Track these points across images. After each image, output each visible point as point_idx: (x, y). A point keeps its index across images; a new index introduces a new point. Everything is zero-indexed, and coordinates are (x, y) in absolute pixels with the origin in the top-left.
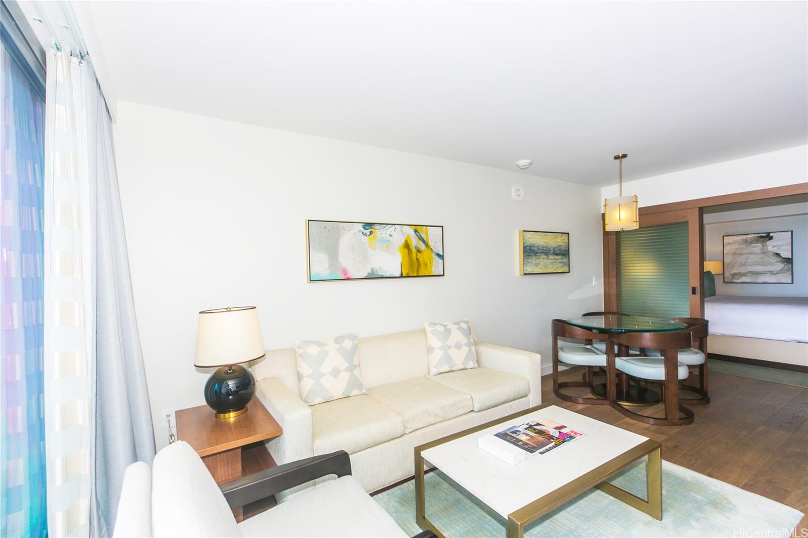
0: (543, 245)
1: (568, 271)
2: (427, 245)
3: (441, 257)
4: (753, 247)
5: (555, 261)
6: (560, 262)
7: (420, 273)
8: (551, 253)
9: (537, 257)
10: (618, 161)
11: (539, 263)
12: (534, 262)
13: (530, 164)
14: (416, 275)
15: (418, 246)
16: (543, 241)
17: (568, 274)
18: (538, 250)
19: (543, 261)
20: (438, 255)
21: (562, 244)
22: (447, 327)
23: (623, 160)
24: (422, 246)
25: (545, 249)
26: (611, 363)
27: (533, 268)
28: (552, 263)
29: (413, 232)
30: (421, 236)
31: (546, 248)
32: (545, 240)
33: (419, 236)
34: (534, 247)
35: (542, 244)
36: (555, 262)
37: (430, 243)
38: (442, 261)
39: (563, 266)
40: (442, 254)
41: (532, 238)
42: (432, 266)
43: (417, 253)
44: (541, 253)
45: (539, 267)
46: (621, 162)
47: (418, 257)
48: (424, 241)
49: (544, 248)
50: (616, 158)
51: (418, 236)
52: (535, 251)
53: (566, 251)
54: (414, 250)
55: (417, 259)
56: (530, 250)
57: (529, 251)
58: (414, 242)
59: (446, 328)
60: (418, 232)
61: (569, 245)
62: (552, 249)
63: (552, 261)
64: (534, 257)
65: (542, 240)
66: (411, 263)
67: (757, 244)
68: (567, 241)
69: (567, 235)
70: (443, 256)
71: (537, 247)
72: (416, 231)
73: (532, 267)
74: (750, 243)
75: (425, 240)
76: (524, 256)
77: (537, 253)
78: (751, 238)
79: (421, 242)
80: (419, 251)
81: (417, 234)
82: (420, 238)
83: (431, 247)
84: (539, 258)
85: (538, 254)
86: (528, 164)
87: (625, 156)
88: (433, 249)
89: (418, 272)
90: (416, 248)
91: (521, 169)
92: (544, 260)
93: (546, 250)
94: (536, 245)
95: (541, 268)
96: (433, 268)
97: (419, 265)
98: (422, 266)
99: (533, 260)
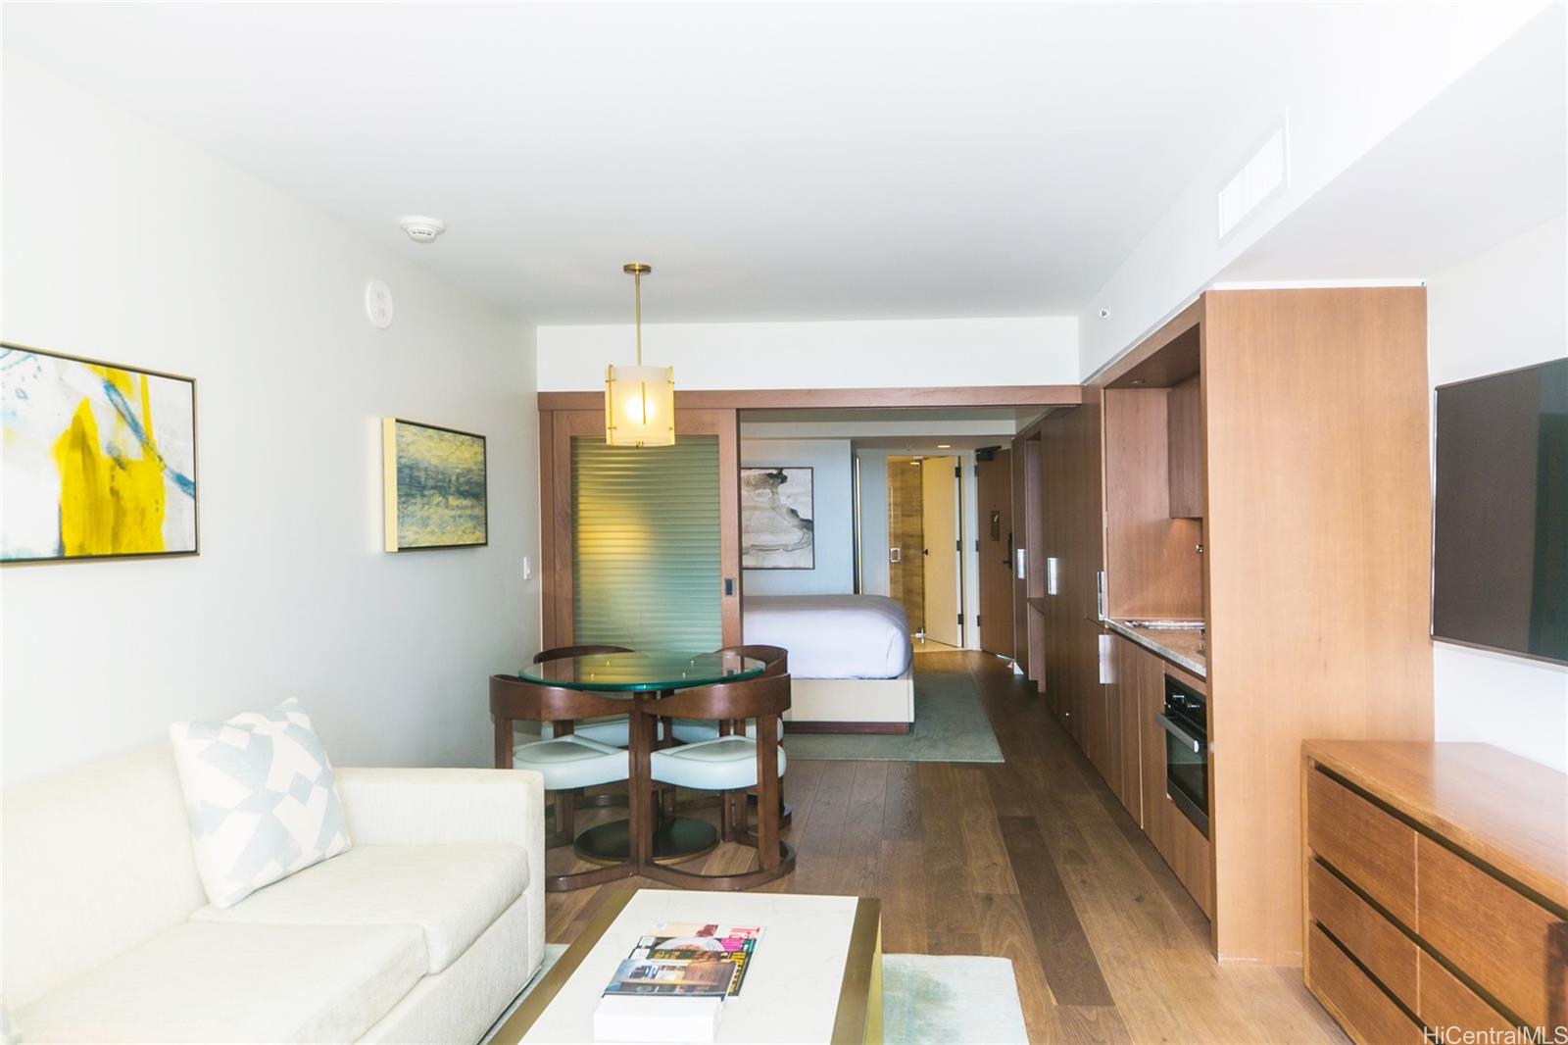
0: (436, 467)
1: (484, 542)
2: (145, 441)
3: (189, 486)
4: (759, 495)
5: (459, 512)
6: (470, 516)
7: (125, 542)
8: (453, 490)
9: (425, 499)
10: (632, 277)
11: (429, 518)
12: (419, 514)
13: (440, 233)
14: (109, 552)
15: (118, 444)
16: (439, 456)
17: (484, 548)
18: (426, 478)
19: (436, 512)
20: (181, 481)
21: (473, 467)
22: (254, 731)
23: (644, 277)
24: (131, 448)
25: (440, 477)
26: (640, 768)
27: (417, 533)
28: (454, 517)
29: (100, 389)
30: (127, 409)
31: (443, 474)
32: (441, 454)
33: (121, 407)
34: (418, 469)
35: (435, 461)
36: (460, 517)
37: (157, 436)
38: (193, 501)
39: (475, 527)
40: (193, 480)
41: (413, 443)
42: (160, 518)
43: (113, 469)
44: (432, 488)
45: (428, 529)
46: (638, 282)
47: (118, 485)
48: (135, 427)
49: (438, 473)
50: (628, 269)
51: (116, 406)
52: (420, 483)
53: (478, 484)
54: (103, 457)
55: (114, 492)
56: (411, 477)
57: (408, 480)
58: (107, 430)
59: (253, 736)
60: (120, 395)
61: (485, 471)
62: (454, 478)
63: (453, 513)
64: (418, 500)
65: (435, 452)
66: (94, 507)
67: (765, 488)
68: (482, 458)
69: (482, 440)
70: (195, 484)
71: (426, 469)
72: (110, 387)
73: (415, 528)
74: (755, 486)
75: (141, 422)
76: (399, 496)
77: (424, 487)
78: (755, 477)
79: (128, 431)
80: (119, 463)
81: (115, 396)
82: (123, 416)
83: (160, 452)
84: (428, 504)
85: (426, 493)
86: (433, 231)
87: (646, 269)
88: (164, 457)
89: (116, 537)
90: (110, 449)
91: (413, 239)
92: (439, 510)
93: (443, 481)
94: (423, 466)
95: (433, 533)
96: (164, 528)
97: (120, 513)
98: (130, 519)
99: (418, 506)
